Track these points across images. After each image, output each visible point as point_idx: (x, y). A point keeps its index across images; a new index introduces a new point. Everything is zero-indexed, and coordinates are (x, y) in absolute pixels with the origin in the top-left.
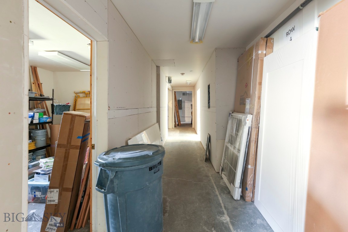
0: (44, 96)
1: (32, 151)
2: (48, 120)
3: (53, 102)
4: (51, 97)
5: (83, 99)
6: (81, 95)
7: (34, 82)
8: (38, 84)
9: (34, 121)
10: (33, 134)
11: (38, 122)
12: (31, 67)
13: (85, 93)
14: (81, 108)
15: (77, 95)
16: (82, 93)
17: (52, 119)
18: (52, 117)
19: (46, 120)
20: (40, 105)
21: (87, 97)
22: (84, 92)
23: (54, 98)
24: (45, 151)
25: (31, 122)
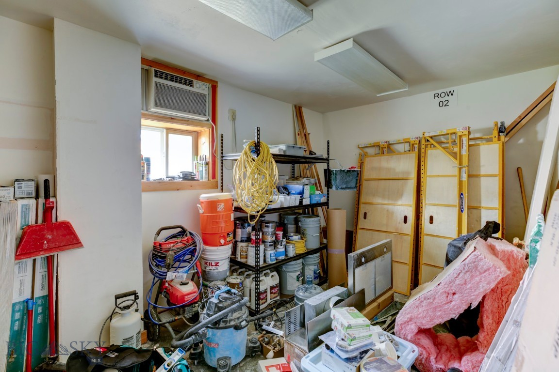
0: (315, 154)
1: (301, 256)
2: (323, 200)
3: (328, 166)
4: (325, 156)
5: (376, 158)
6: (371, 151)
7: (299, 133)
8: (305, 135)
9: (304, 200)
10: (301, 224)
11: (309, 203)
12: (295, 106)
13: (379, 146)
14: (374, 177)
15: (363, 151)
16: (374, 146)
17: (328, 197)
18: (328, 194)
19: (320, 200)
20: (308, 171)
21: (383, 153)
22: (377, 145)
23: (330, 158)
24: (318, 257)
25: (300, 201)
